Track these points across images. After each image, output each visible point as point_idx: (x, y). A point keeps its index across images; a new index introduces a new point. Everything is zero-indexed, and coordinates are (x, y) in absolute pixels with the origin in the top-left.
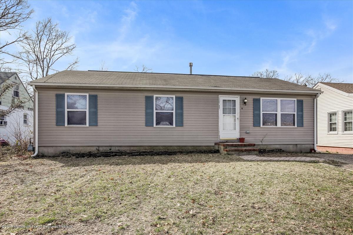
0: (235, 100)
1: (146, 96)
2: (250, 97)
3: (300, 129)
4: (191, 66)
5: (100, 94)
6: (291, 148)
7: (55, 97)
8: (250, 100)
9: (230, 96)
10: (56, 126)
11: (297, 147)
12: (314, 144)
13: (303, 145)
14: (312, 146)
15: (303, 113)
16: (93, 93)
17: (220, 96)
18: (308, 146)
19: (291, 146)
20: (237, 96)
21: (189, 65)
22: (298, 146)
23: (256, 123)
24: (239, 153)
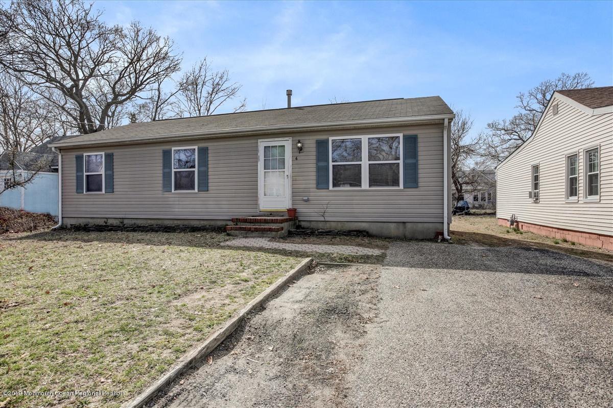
0: (284, 146)
1: (163, 150)
2: (311, 138)
3: (411, 192)
4: (289, 93)
5: (117, 152)
6: (393, 230)
7: (75, 159)
8: (310, 142)
9: (276, 139)
10: (76, 194)
11: (405, 227)
12: (443, 223)
13: (420, 225)
14: (438, 226)
15: (417, 161)
16: (109, 151)
17: (259, 141)
18: (431, 225)
19: (392, 226)
20: (287, 138)
21: (285, 93)
22: (409, 226)
23: (322, 183)
24: (246, 234)
